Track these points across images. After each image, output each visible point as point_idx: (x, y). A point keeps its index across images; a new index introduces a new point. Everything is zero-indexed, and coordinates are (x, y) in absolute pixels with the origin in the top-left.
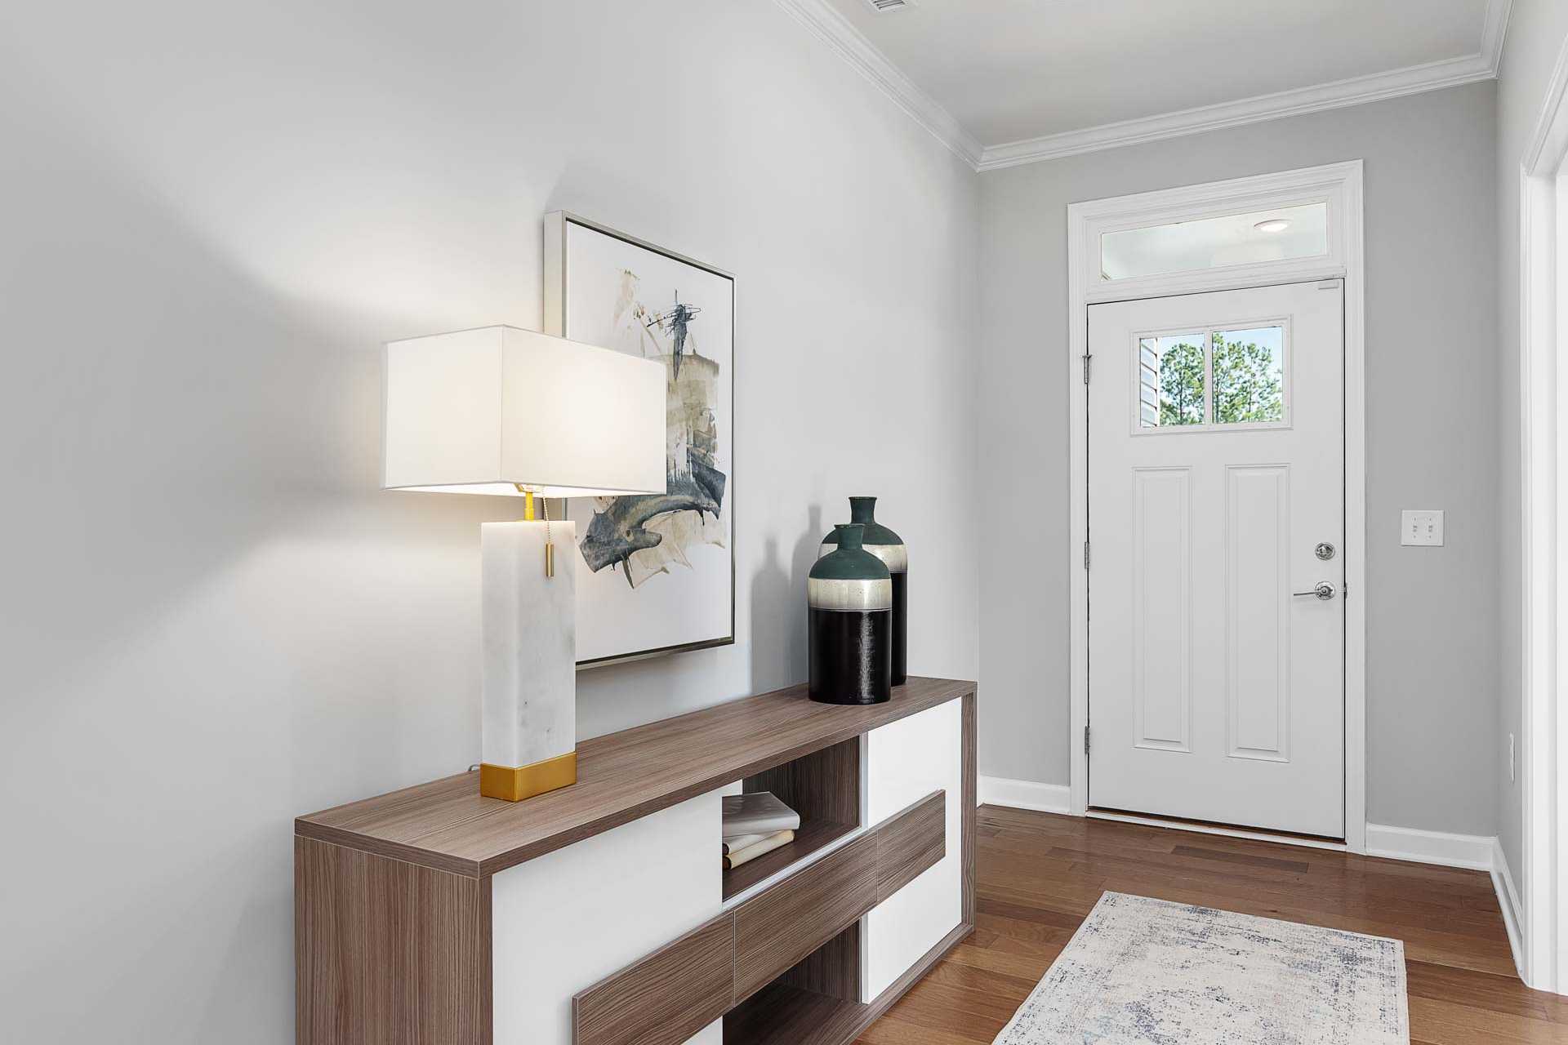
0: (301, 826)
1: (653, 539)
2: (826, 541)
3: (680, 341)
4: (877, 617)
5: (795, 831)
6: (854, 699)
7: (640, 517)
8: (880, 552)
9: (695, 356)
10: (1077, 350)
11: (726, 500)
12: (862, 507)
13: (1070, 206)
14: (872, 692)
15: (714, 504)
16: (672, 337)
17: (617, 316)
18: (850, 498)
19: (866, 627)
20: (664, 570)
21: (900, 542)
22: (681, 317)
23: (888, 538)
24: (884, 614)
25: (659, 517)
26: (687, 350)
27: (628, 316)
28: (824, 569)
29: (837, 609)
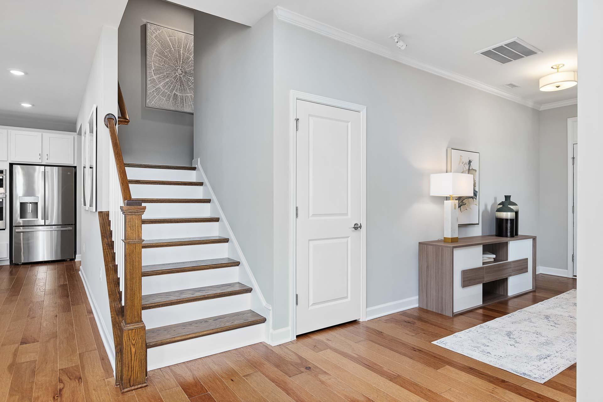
0: (420, 243)
1: (465, 204)
2: (499, 204)
3: (469, 167)
4: (512, 220)
5: (494, 259)
6: (507, 236)
7: (463, 199)
8: (512, 207)
9: (472, 169)
10: (570, 156)
11: (478, 196)
12: (507, 198)
13: (568, 119)
14: (510, 235)
15: (476, 197)
16: (468, 166)
17: (459, 164)
18: (505, 196)
19: (509, 221)
20: (466, 209)
21: (517, 205)
22: (470, 162)
23: (514, 204)
24: (513, 219)
25: (465, 200)
26: (471, 168)
27: (461, 163)
28: (499, 210)
29: (502, 218)
